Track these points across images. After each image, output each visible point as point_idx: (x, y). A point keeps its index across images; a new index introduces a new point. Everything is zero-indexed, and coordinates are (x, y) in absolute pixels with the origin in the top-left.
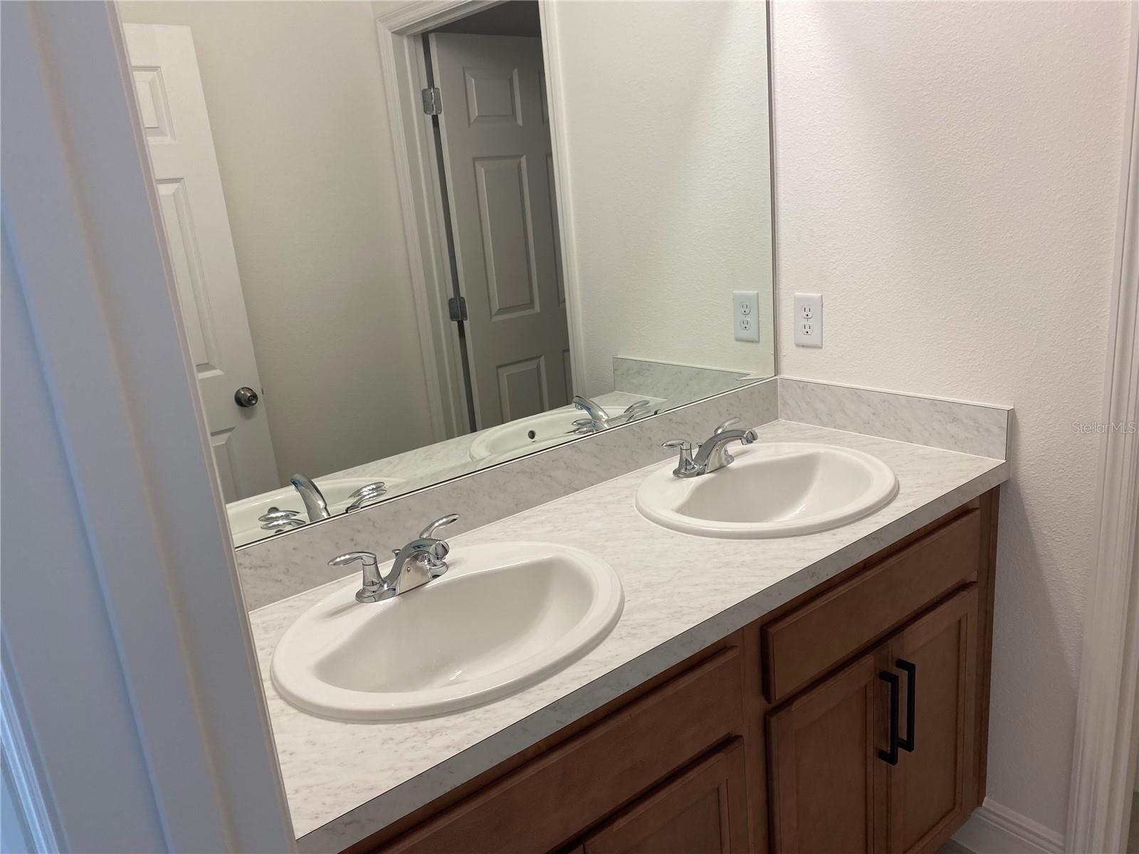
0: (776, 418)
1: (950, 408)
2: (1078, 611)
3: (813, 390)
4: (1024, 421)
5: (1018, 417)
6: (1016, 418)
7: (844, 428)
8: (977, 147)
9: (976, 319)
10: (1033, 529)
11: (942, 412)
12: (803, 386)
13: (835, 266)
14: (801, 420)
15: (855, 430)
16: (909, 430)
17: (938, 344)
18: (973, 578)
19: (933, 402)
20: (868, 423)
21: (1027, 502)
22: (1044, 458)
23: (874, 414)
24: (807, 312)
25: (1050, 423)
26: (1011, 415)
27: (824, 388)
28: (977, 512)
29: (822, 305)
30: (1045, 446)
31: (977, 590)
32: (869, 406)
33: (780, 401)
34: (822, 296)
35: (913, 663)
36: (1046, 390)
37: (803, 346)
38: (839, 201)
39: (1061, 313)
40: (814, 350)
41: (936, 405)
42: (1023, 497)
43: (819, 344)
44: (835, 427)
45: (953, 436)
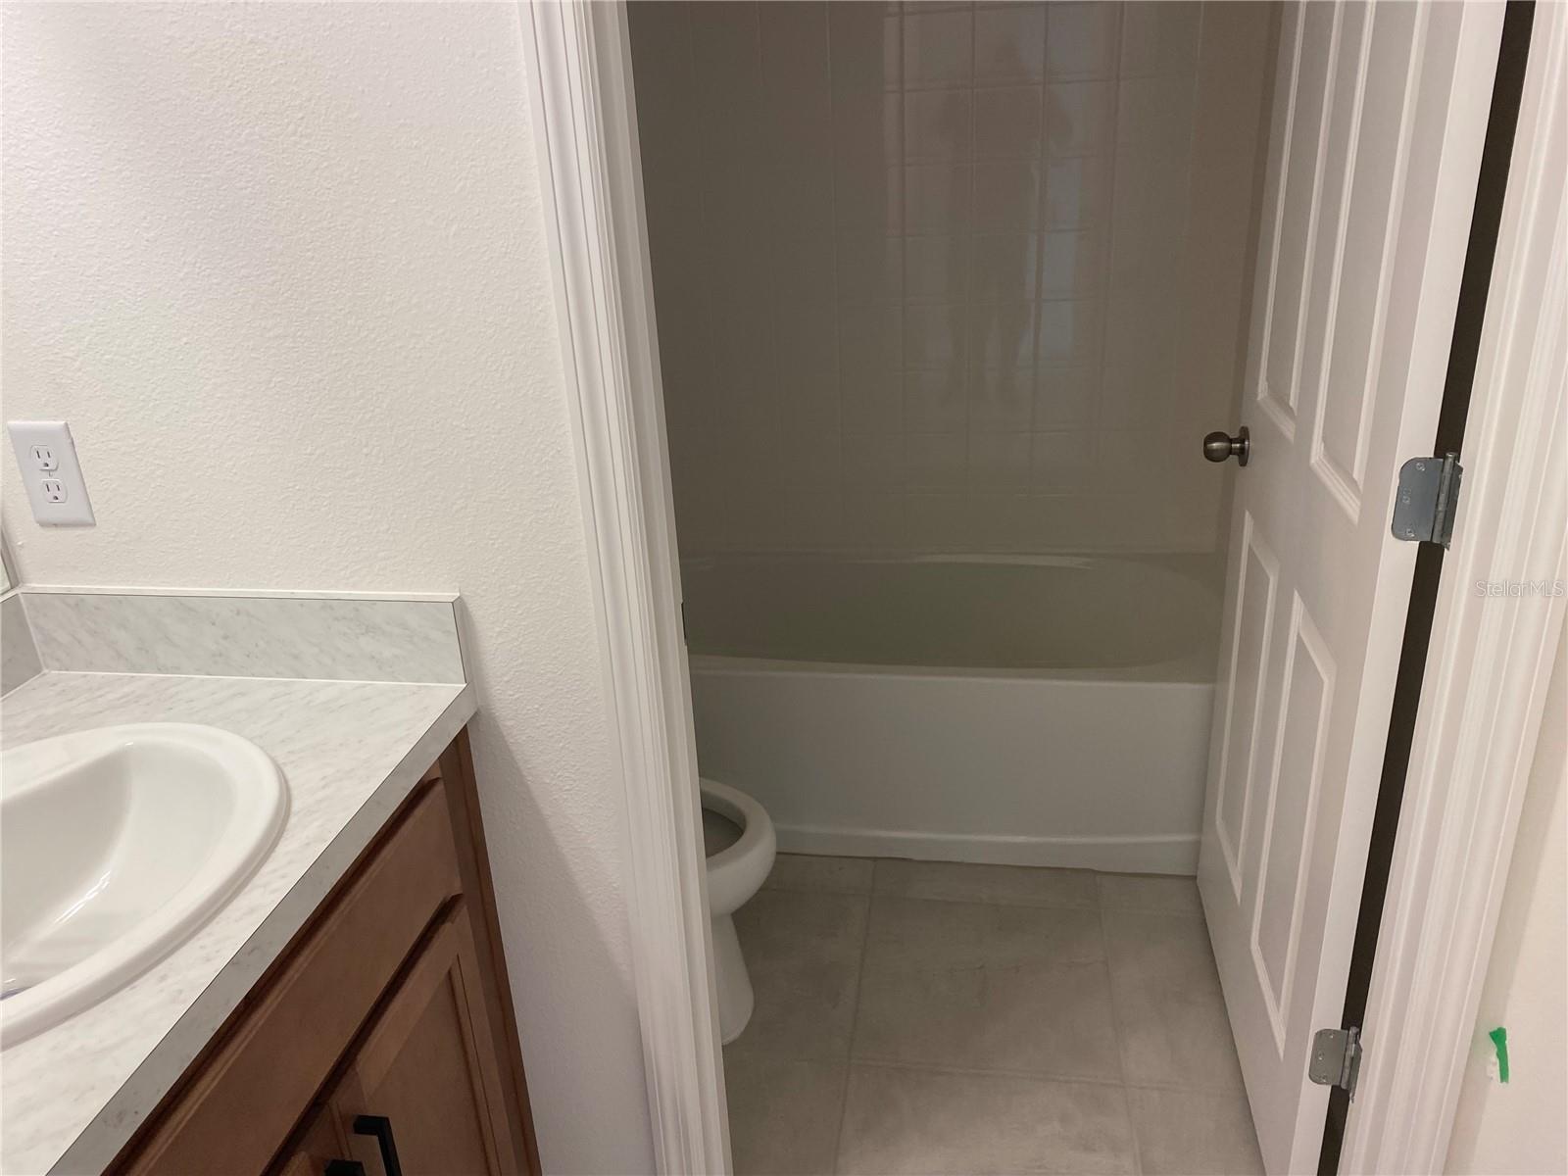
0: (37, 671)
1: (357, 610)
2: (615, 885)
3: (97, 608)
4: (479, 613)
5: (470, 610)
6: (466, 608)
7: (177, 669)
8: (294, 133)
9: (365, 450)
10: (530, 778)
11: (344, 618)
12: (75, 602)
13: (77, 364)
14: (90, 665)
15: (198, 671)
16: (296, 657)
17: (311, 499)
18: (457, 888)
19: (327, 603)
20: (221, 655)
21: (512, 741)
22: (522, 668)
23: (226, 637)
24: (45, 458)
25: (520, 612)
26: (460, 608)
27: (120, 602)
28: (439, 788)
29: (73, 443)
30: (520, 649)
31: (465, 908)
32: (213, 624)
33: (36, 637)
34: (66, 424)
35: (383, 1115)
36: (504, 560)
37: (56, 525)
38: (51, 232)
39: (499, 433)
40: (79, 531)
41: (331, 608)
42: (505, 733)
43: (90, 520)
44: (160, 671)
45: (373, 657)
